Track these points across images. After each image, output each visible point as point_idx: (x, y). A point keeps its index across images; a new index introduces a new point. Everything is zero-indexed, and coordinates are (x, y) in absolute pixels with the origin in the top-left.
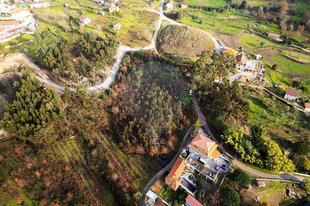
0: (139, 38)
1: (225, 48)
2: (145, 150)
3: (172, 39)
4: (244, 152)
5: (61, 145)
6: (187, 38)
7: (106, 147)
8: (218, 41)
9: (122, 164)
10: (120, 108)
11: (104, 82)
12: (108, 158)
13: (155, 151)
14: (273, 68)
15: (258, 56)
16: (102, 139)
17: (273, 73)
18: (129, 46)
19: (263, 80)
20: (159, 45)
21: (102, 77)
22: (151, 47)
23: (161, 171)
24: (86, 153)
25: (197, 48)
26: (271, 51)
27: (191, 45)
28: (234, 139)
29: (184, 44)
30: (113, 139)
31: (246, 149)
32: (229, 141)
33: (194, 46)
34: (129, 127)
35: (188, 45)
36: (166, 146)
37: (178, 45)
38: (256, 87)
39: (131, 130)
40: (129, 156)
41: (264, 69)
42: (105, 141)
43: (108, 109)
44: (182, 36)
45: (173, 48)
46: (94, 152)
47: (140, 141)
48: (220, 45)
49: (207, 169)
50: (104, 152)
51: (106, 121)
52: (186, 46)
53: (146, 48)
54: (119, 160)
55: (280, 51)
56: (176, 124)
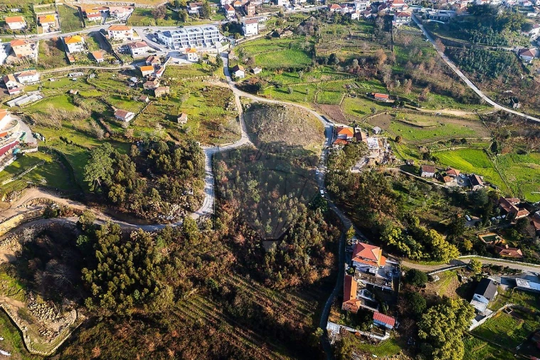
1: (336, 125)
2: (301, 279)
3: (270, 126)
4: (409, 249)
5: (183, 306)
6: (289, 121)
7: (248, 291)
8: (323, 117)
9: (279, 304)
10: (245, 235)
11: (204, 205)
12: (258, 302)
13: (314, 276)
14: (397, 140)
15: (377, 129)
16: (237, 282)
17: (397, 146)
18: (213, 144)
19: (393, 160)
20: (253, 136)
21: (199, 199)
22: (244, 141)
24: (224, 305)
25: (305, 133)
26: (385, 117)
27: (297, 129)
28: (394, 238)
29: (288, 130)
30: (252, 277)
31: (410, 246)
32: (392, 242)
33: (301, 130)
34: (271, 258)
35: (293, 130)
36: (325, 267)
37: (281, 131)
38: (389, 169)
39: (273, 259)
40: (283, 292)
41: (388, 145)
42: (241, 284)
43: (228, 240)
44: (282, 120)
46: (238, 301)
47: (292, 270)
48: (328, 122)
49: (379, 279)
50: (249, 297)
51: (231, 258)
52: (292, 133)
53: (238, 144)
54: (274, 301)
55: (394, 116)
56: (323, 237)
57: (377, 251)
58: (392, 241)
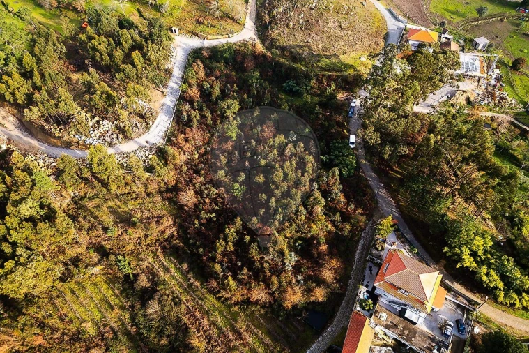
0: (216, 15)
1: (409, 26)
2: (272, 294)
3: (292, 13)
4: (501, 285)
5: (73, 292)
6: (327, 9)
7: (178, 290)
8: (389, 11)
9: (221, 332)
10: (198, 193)
11: (151, 130)
12: (186, 320)
13: (295, 297)
14: (516, 65)
15: (482, 41)
16: (167, 270)
17: (516, 79)
18: (197, 35)
19: (502, 99)
20: (262, 29)
21: (145, 118)
22: (247, 34)
23: (315, 345)
24: (132, 307)
25: (350, 32)
26: (499, 26)
27: (337, 24)
28: (474, 254)
29: (321, 24)
30: (191, 269)
31: (504, 277)
32: (467, 264)
33: (343, 26)
34: (227, 243)
35: (331, 24)
37: (308, 26)
38: (490, 114)
39: (231, 248)
40: (236, 309)
41: (497, 71)
42: (172, 275)
43: (171, 193)
44: (314, 5)
45: (296, 34)
46: (153, 308)
47: (258, 275)
48: (397, 19)
50: (175, 304)
51: (168, 226)
52: (326, 29)
53: (236, 39)
54: (213, 323)
55: (518, 25)
57: (431, 280)
58: (469, 262)
